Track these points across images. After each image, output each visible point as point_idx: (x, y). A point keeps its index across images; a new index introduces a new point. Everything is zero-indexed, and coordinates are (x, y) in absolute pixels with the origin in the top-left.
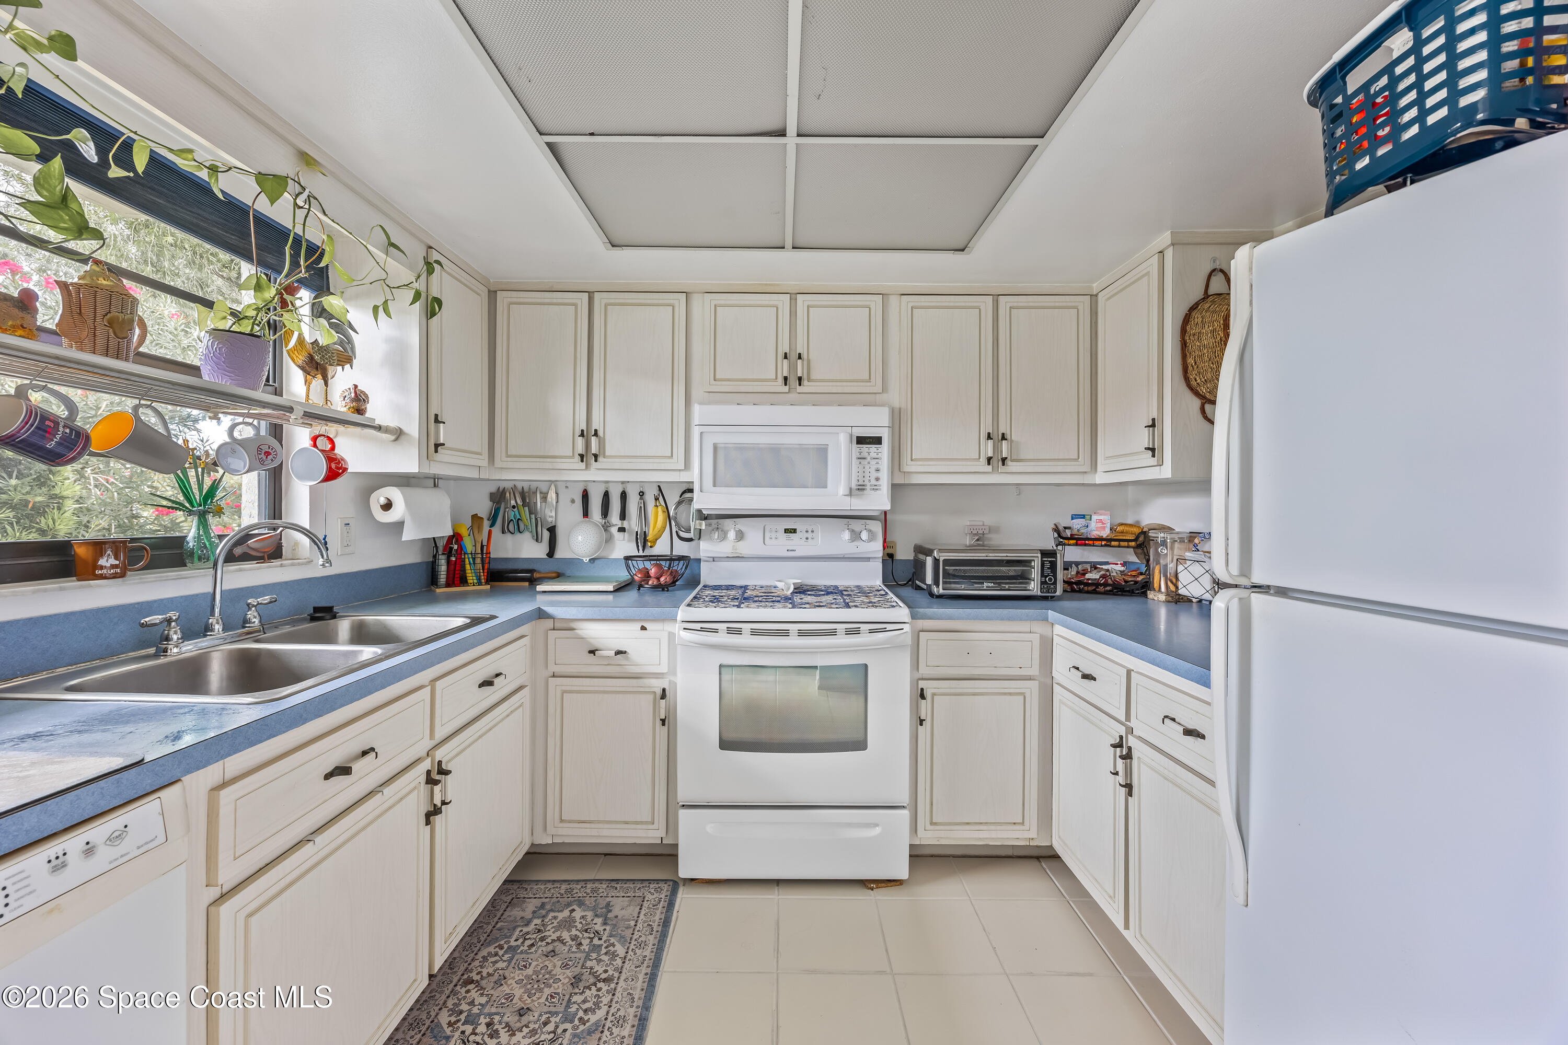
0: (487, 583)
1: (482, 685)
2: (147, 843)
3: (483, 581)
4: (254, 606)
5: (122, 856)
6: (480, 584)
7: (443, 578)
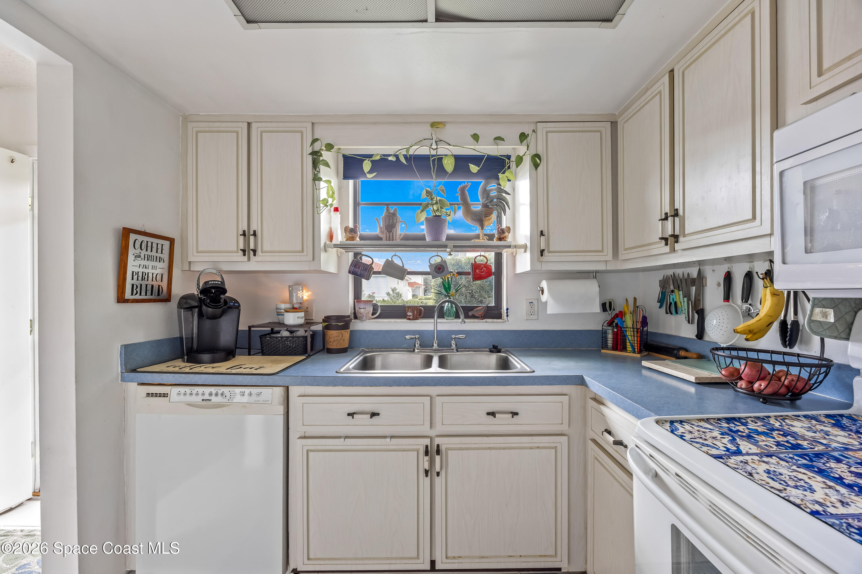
0: (640, 352)
1: (488, 414)
2: (265, 401)
3: (636, 350)
4: (453, 339)
5: (258, 401)
6: (634, 352)
7: (610, 343)
